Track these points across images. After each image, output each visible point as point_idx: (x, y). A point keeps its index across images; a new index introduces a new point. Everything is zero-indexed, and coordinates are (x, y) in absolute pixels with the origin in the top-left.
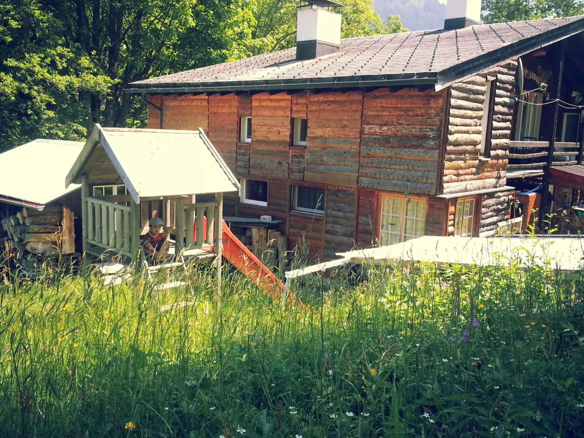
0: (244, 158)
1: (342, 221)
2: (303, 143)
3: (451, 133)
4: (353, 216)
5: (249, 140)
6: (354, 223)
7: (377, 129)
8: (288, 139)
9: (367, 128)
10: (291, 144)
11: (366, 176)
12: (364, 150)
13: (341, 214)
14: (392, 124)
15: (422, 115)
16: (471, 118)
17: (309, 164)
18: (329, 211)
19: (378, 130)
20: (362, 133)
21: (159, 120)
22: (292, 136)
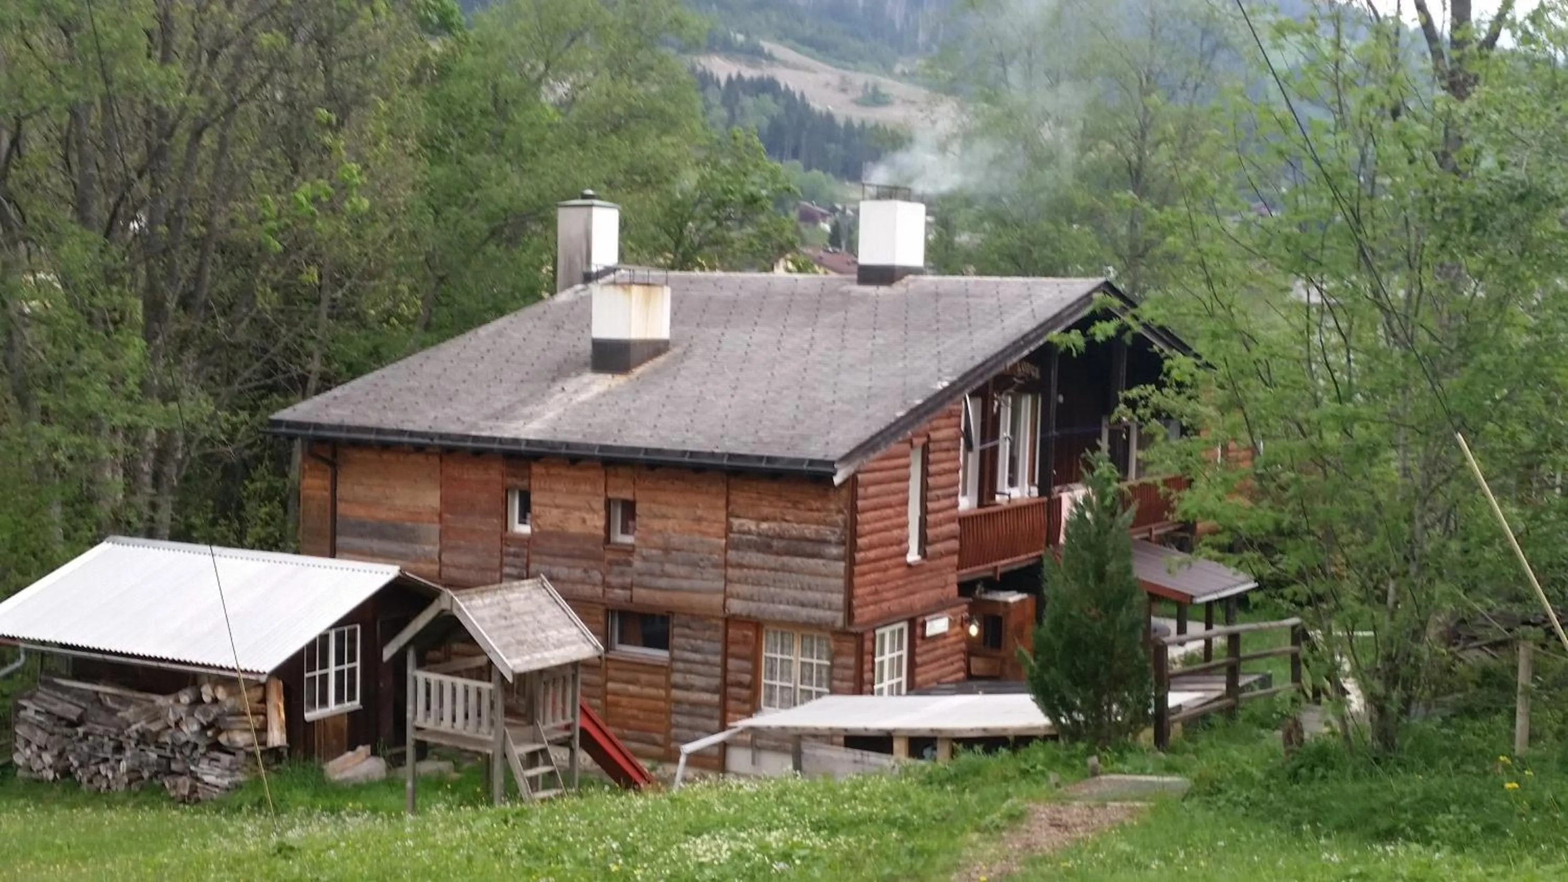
0: (517, 561)
1: (700, 668)
2: (629, 539)
3: (862, 536)
4: (718, 659)
5: (525, 529)
6: (718, 670)
7: (751, 525)
8: (601, 533)
9: (736, 522)
10: (607, 539)
11: (738, 597)
12: (732, 555)
13: (697, 657)
14: (774, 519)
15: (818, 510)
16: (889, 506)
17: (640, 574)
18: (677, 653)
19: (753, 528)
20: (729, 529)
21: (327, 483)
22: (608, 528)
